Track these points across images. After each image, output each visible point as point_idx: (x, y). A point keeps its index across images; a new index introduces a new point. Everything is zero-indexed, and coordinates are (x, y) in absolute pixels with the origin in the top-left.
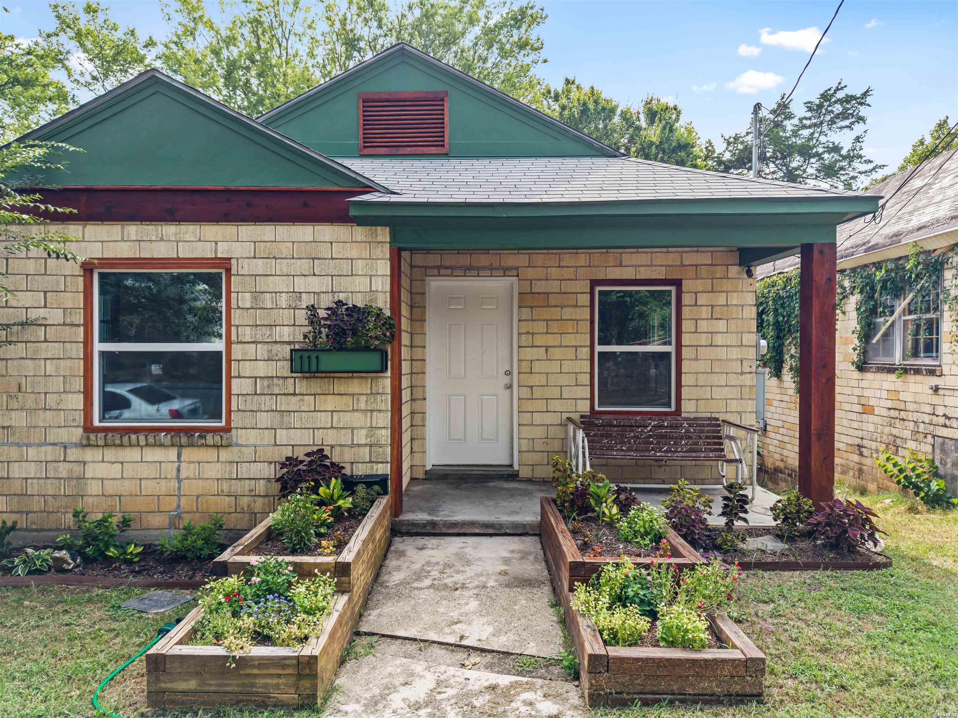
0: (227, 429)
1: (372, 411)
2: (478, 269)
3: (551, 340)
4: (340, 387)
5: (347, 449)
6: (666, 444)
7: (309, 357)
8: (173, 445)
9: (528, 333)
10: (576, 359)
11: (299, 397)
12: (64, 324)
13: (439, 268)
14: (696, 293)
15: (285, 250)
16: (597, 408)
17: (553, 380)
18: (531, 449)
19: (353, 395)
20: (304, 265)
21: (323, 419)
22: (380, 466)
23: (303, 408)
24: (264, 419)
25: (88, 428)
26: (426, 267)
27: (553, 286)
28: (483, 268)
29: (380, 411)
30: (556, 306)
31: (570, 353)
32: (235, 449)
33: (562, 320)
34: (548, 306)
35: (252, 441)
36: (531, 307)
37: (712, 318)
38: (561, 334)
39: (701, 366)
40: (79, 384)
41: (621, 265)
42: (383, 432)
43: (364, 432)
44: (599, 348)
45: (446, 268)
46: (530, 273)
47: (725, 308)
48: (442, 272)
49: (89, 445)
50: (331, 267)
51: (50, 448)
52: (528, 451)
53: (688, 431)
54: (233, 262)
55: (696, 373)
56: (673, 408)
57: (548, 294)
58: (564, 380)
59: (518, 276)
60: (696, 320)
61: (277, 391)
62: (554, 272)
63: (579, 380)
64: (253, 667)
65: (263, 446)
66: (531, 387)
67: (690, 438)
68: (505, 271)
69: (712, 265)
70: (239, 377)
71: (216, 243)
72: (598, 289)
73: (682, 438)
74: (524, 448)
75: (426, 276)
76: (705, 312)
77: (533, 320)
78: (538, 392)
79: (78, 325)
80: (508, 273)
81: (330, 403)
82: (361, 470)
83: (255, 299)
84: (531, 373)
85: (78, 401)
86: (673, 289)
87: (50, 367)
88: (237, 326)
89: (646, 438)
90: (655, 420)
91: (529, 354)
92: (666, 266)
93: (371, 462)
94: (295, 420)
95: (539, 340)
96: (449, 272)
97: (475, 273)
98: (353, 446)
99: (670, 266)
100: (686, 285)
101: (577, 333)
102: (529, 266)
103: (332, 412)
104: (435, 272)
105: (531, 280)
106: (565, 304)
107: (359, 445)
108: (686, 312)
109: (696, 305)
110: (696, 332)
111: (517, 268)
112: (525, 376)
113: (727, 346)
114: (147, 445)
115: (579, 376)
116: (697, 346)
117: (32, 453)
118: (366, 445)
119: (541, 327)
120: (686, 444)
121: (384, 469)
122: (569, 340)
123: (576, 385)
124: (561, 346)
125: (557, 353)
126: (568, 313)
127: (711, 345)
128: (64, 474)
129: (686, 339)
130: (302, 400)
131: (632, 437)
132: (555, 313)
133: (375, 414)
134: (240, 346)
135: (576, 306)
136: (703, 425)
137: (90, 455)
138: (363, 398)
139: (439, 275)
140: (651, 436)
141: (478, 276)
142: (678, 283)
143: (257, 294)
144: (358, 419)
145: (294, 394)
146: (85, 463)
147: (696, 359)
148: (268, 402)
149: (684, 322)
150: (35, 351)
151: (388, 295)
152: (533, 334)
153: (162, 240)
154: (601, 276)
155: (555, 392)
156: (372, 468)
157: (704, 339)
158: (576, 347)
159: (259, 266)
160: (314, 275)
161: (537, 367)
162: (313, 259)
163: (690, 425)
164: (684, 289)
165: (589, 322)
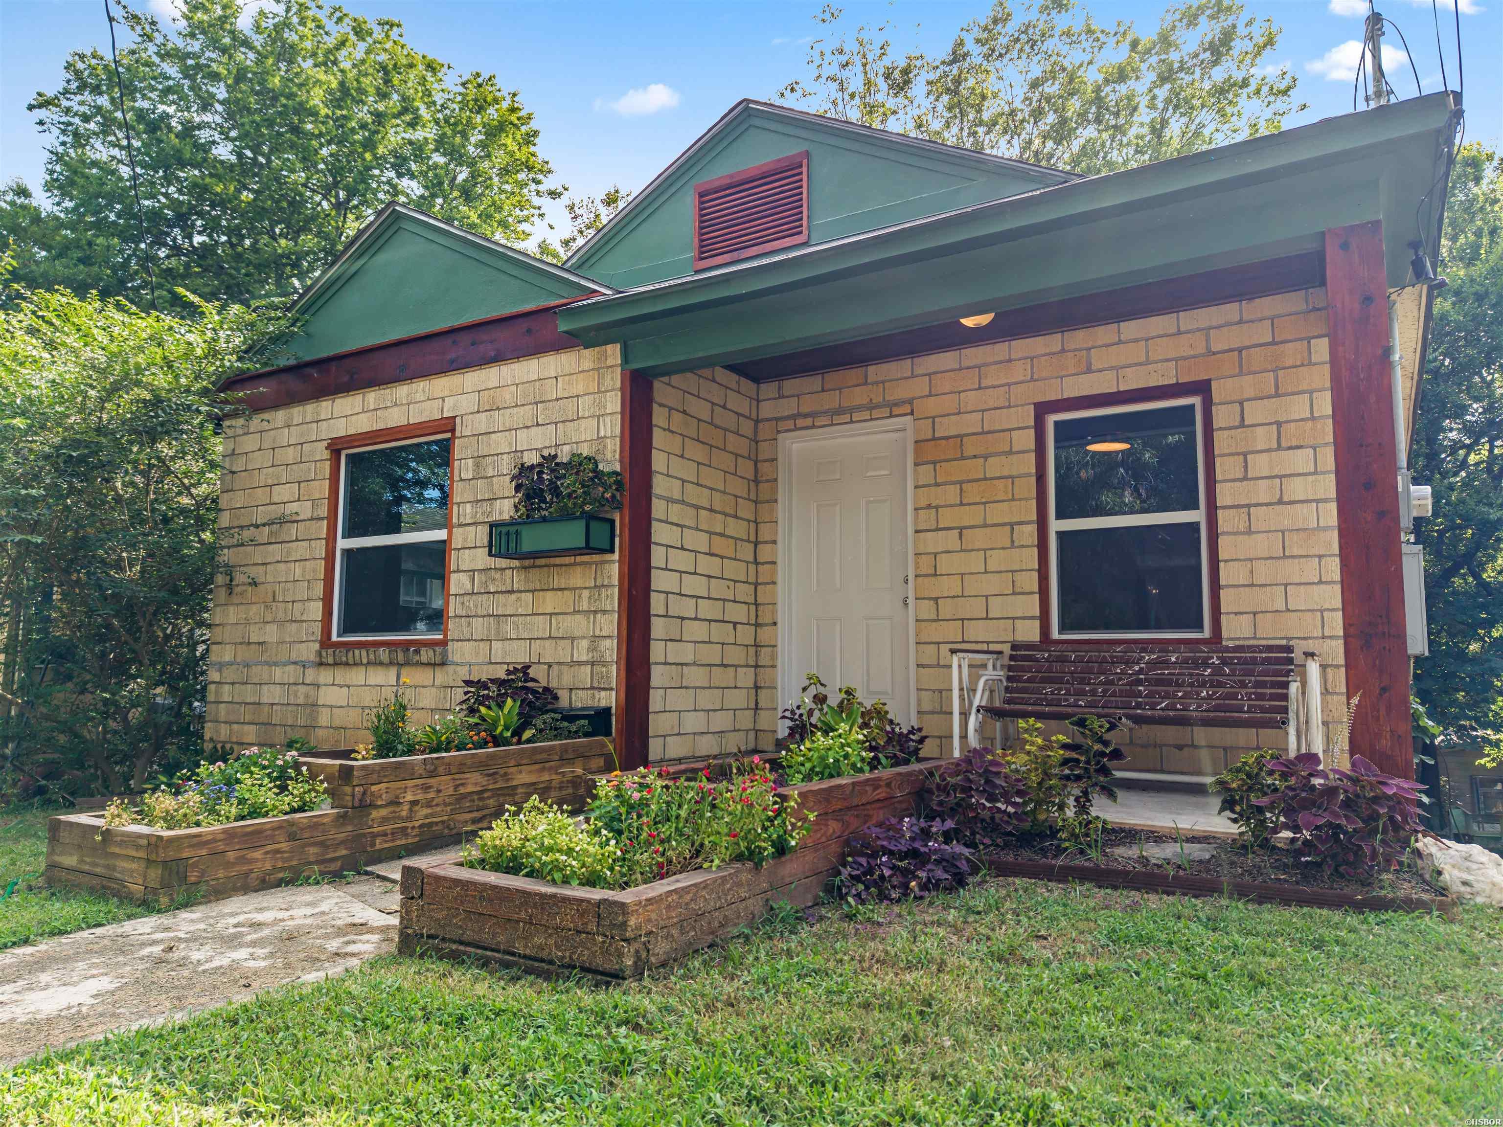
0: (444, 643)
1: (595, 612)
2: (851, 410)
3: (969, 515)
4: (560, 579)
5: (565, 669)
6: (1166, 696)
7: (508, 534)
8: (391, 663)
9: (929, 507)
10: (1013, 546)
11: (516, 596)
12: (312, 519)
13: (794, 417)
14: (1241, 404)
15: (508, 396)
16: (1055, 635)
17: (974, 586)
18: (938, 708)
19: (575, 589)
20: (526, 414)
21: (540, 627)
22: (603, 693)
23: (520, 611)
24: (480, 627)
25: (326, 642)
26: (777, 419)
27: (970, 423)
28: (859, 408)
29: (604, 612)
30: (975, 457)
31: (1002, 536)
32: (450, 669)
33: (985, 479)
34: (963, 458)
35: (467, 658)
36: (934, 463)
37: (1279, 448)
38: (985, 503)
39: (1260, 545)
41: (1089, 371)
42: (608, 643)
43: (585, 643)
44: (1056, 526)
45: (806, 416)
46: (932, 406)
47: (1309, 424)
48: (800, 422)
49: (321, 664)
50: (555, 411)
51: (292, 667)
52: (933, 713)
54: (458, 420)
55: (1251, 560)
56: (1207, 633)
57: (961, 437)
58: (992, 583)
59: (912, 413)
60: (1245, 455)
61: (494, 589)
62: (972, 399)
63: (1018, 584)
64: (117, 844)
65: (478, 664)
66: (936, 599)
68: (892, 408)
69: (1273, 343)
70: (458, 571)
71: (443, 399)
72: (1051, 419)
74: (926, 707)
75: (778, 432)
76: (1263, 437)
77: (937, 485)
78: (947, 609)
79: (322, 519)
80: (896, 411)
81: (550, 602)
82: (581, 700)
83: (477, 465)
84: (935, 575)
85: (316, 610)
86: (1195, 400)
88: (459, 504)
91: (933, 542)
92: (1176, 360)
93: (592, 688)
94: (510, 628)
95: (948, 518)
96: (808, 422)
97: (846, 418)
98: (573, 664)
99: (1185, 358)
100: (1218, 392)
101: (1013, 500)
102: (930, 395)
103: (551, 614)
104: (790, 424)
105: (934, 418)
106: (991, 450)
107: (580, 663)
108: (1222, 442)
109: (1242, 425)
110: (1245, 478)
111: (910, 402)
112: (926, 580)
113: (1317, 501)
114: (369, 663)
115: (1018, 577)
116: (1249, 506)
118: (586, 663)
119: (951, 494)
120: (1209, 697)
121: (609, 699)
122: (1000, 513)
123: (1014, 593)
124: (985, 526)
125: (978, 538)
126: (996, 466)
127: (1280, 502)
128: (301, 701)
129: (1225, 495)
130: (519, 599)
132: (974, 469)
133: (599, 616)
134: (461, 529)
135: (1010, 452)
137: (325, 676)
138: (586, 593)
139: (796, 429)
141: (852, 422)
142: (1203, 388)
143: (479, 459)
144: (578, 625)
145: (511, 592)
146: (318, 686)
147: (1249, 532)
148: (486, 604)
149: (1218, 460)
152: (937, 508)
153: (396, 405)
154: (1053, 395)
155: (976, 608)
156: (593, 696)
157: (1263, 492)
158: (1012, 525)
159: (481, 423)
160: (538, 425)
161: (945, 564)
162: (537, 403)
164: (1216, 398)
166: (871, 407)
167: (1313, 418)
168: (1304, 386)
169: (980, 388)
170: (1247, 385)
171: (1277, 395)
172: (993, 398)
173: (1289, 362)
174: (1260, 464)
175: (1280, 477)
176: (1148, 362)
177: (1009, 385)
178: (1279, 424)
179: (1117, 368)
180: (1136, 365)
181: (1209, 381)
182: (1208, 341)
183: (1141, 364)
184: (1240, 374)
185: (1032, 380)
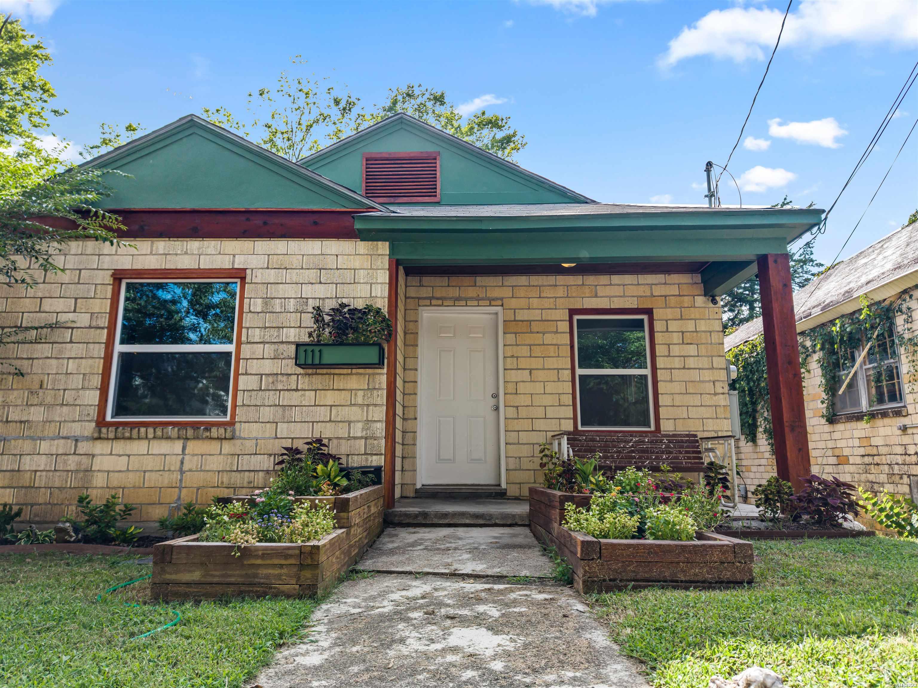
0: (232, 423)
1: (368, 405)
2: (466, 299)
3: (535, 363)
4: (339, 383)
5: (343, 442)
6: (648, 459)
7: (313, 351)
8: (179, 438)
9: (512, 356)
10: (559, 380)
11: (300, 393)
12: (90, 327)
13: (431, 298)
14: (667, 321)
15: (296, 261)
16: (580, 428)
17: (537, 401)
18: (518, 467)
19: (351, 390)
20: (312, 275)
21: (322, 413)
22: (374, 457)
23: (304, 403)
24: (267, 413)
25: (101, 423)
26: (419, 298)
27: (535, 315)
28: (472, 299)
29: (375, 405)
30: (538, 332)
31: (553, 375)
32: (238, 442)
33: (544, 345)
34: (531, 332)
35: (254, 435)
36: (516, 333)
37: (683, 343)
38: (544, 357)
39: (676, 387)
40: (97, 381)
41: (596, 296)
42: (379, 425)
43: (360, 425)
44: (579, 372)
45: (438, 299)
46: (514, 303)
47: (695, 334)
48: (434, 302)
49: (99, 438)
50: (336, 276)
51: (62, 441)
52: (516, 470)
53: (668, 447)
54: (248, 272)
55: (673, 394)
56: (653, 428)
57: (530, 321)
58: (547, 400)
59: (502, 305)
60: (669, 345)
61: (280, 387)
62: (535, 302)
63: (562, 401)
64: (257, 557)
65: (264, 438)
66: (517, 407)
67: (671, 453)
68: (491, 301)
69: (679, 295)
70: (246, 374)
71: (234, 256)
72: (576, 317)
73: (663, 453)
74: (511, 467)
75: (419, 306)
76: (676, 338)
77: (517, 345)
78: (523, 413)
79: (103, 328)
80: (493, 303)
81: (330, 398)
82: (356, 462)
83: (266, 304)
84: (516, 394)
85: (93, 397)
86: (645, 317)
87: (72, 366)
88: (248, 328)
89: (628, 452)
90: (636, 437)
91: (513, 376)
92: (637, 297)
93: (366, 454)
94: (296, 414)
95: (523, 363)
96: (440, 302)
97: (464, 303)
98: (349, 438)
99: (641, 297)
100: (657, 313)
101: (558, 356)
102: (513, 297)
103: (331, 406)
104: (427, 302)
105: (515, 309)
106: (546, 330)
107: (355, 438)
108: (659, 338)
109: (667, 331)
110: (669, 356)
111: (502, 299)
112: (511, 396)
113: (699, 369)
114: (154, 438)
115: (562, 397)
116: (671, 369)
117: (44, 447)
118: (362, 438)
119: (524, 351)
120: (667, 458)
121: (378, 461)
122: (552, 363)
123: (560, 405)
124: (544, 369)
125: (541, 375)
126: (549, 338)
127: (684, 368)
128: (72, 467)
129: (660, 362)
130: (304, 395)
131: (615, 452)
132: (537, 339)
133: (371, 408)
134: (249, 346)
135: (556, 332)
136: (682, 441)
137: (100, 447)
138: (360, 393)
139: (431, 305)
140: (633, 452)
141: (466, 305)
142: (649, 312)
143: (267, 300)
144: (355, 413)
145: (297, 390)
146: (93, 456)
147: (671, 381)
148: (272, 398)
149: (657, 346)
150: (60, 351)
151: (386, 300)
152: (517, 357)
153: (186, 253)
154: (578, 306)
155: (540, 412)
156: (367, 460)
157: (677, 363)
158: (558, 369)
159: (271, 276)
160: (320, 283)
161: (522, 388)
162: (320, 269)
163: (670, 441)
164: (655, 317)
165: (569, 347)
166: (478, 299)
167: (696, 331)
168: (693, 317)
169: (540, 297)
170: (669, 313)
171: (681, 319)
172: (546, 303)
173: (686, 305)
174: (676, 350)
175: (684, 357)
176: (624, 296)
177: (556, 298)
178: (683, 332)
179: (610, 297)
180: (619, 296)
181: (652, 309)
182: (651, 289)
183: (621, 297)
184: (666, 307)
185: (567, 297)
